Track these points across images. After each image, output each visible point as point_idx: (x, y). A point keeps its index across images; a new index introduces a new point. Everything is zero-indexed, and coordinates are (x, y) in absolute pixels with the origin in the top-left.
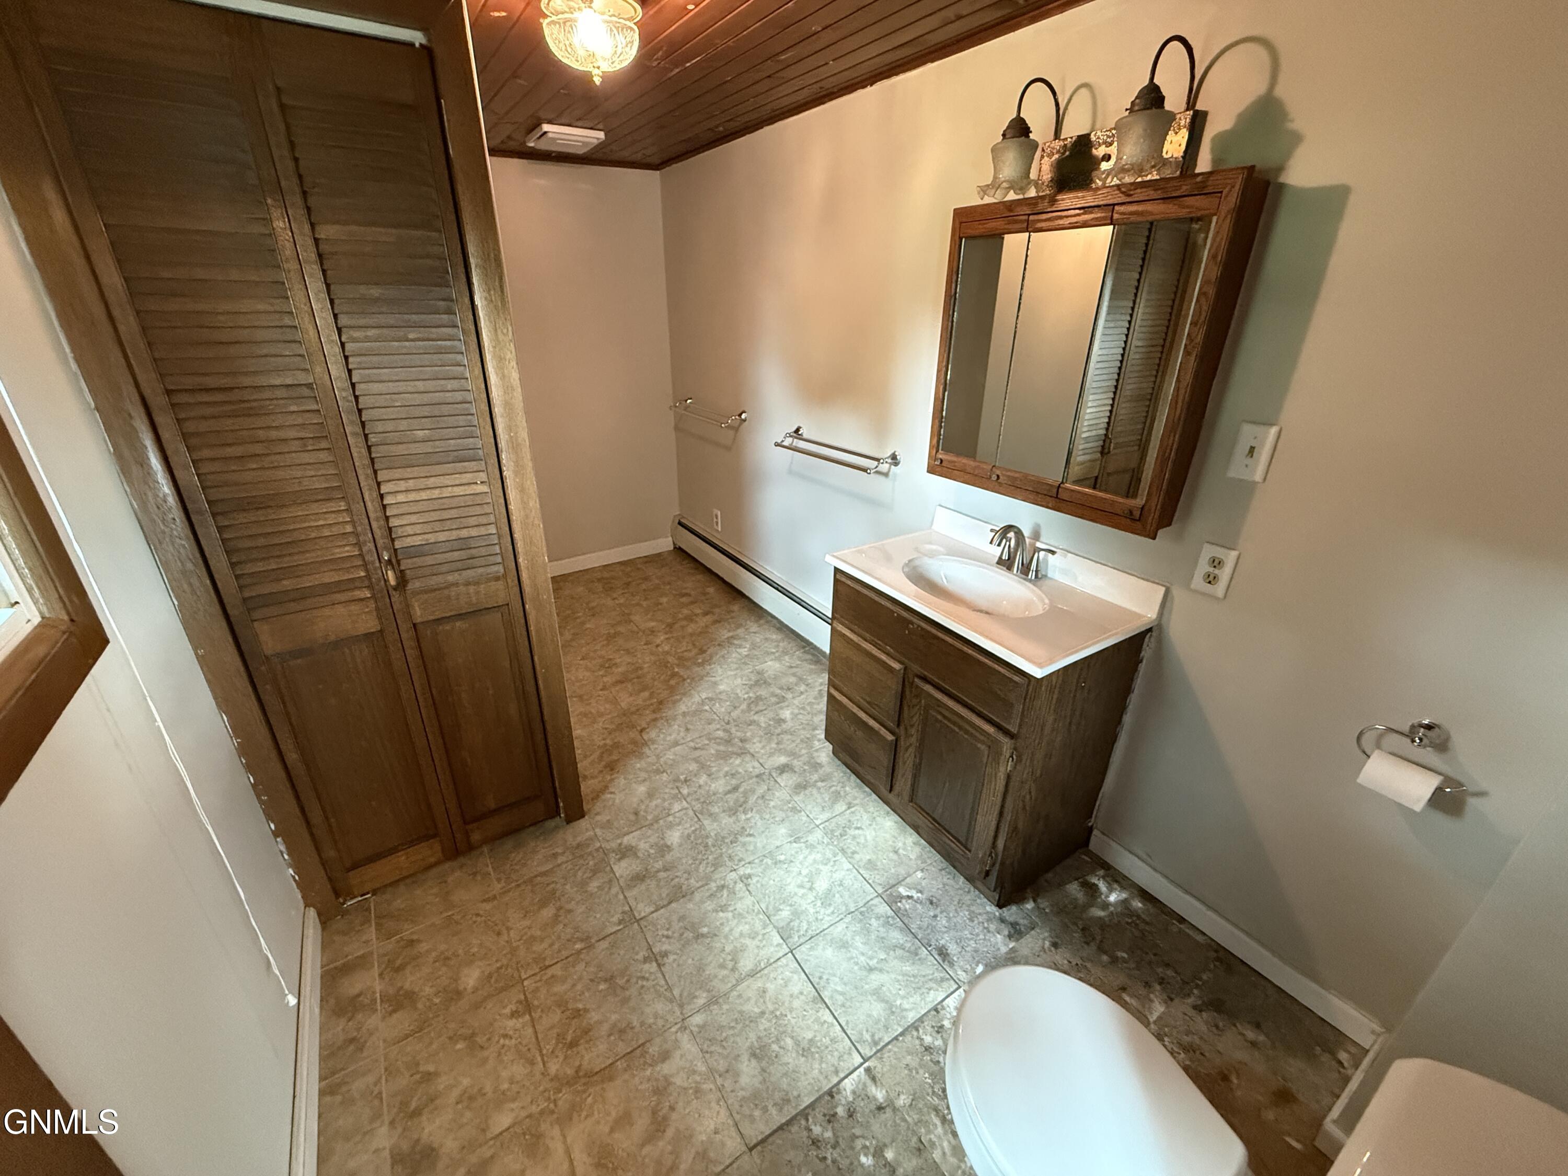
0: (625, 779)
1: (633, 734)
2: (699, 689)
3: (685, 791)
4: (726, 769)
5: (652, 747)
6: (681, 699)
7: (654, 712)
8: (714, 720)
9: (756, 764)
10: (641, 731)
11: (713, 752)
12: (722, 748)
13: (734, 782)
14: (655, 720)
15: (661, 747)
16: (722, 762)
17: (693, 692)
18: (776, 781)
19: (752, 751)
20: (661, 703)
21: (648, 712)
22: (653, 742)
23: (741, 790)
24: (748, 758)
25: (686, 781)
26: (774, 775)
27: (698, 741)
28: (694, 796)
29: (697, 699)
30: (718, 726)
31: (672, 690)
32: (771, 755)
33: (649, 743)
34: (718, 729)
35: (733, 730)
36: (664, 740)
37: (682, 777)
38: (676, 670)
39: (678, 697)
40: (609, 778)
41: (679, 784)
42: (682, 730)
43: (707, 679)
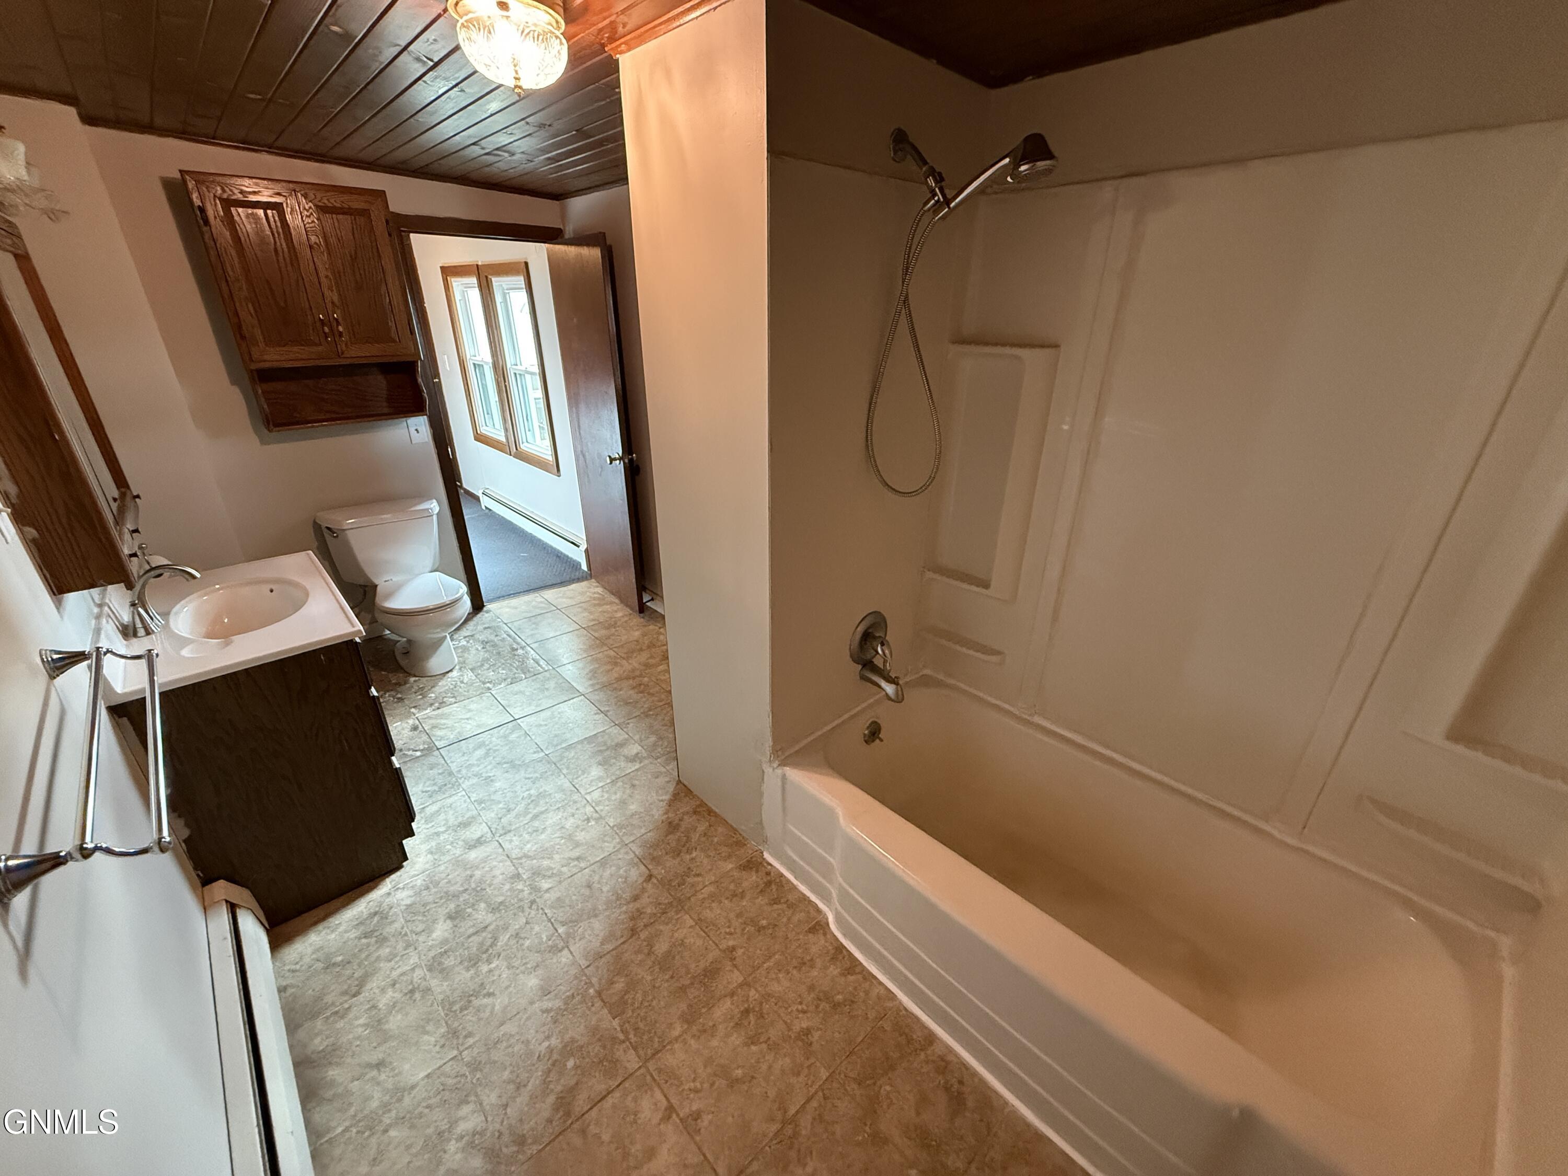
0: (653, 816)
1: (659, 872)
2: (573, 971)
3: (589, 809)
4: (543, 836)
5: (632, 855)
6: (602, 944)
7: (640, 912)
8: (551, 907)
9: (506, 845)
10: (650, 876)
11: (557, 857)
12: (546, 863)
13: (536, 824)
14: (636, 898)
15: (620, 856)
16: (547, 845)
17: (584, 963)
18: (490, 828)
19: (508, 863)
20: (634, 932)
21: (649, 911)
22: (631, 864)
23: (530, 816)
24: (515, 853)
25: (588, 820)
26: (489, 835)
27: (575, 870)
28: (579, 805)
29: (577, 947)
30: (547, 896)
31: (620, 968)
32: (485, 860)
33: (636, 860)
34: (548, 890)
35: (527, 891)
36: (619, 868)
37: (593, 823)
38: (616, 1023)
39: (609, 947)
40: (670, 815)
41: (595, 815)
42: (596, 886)
43: (558, 1003)
